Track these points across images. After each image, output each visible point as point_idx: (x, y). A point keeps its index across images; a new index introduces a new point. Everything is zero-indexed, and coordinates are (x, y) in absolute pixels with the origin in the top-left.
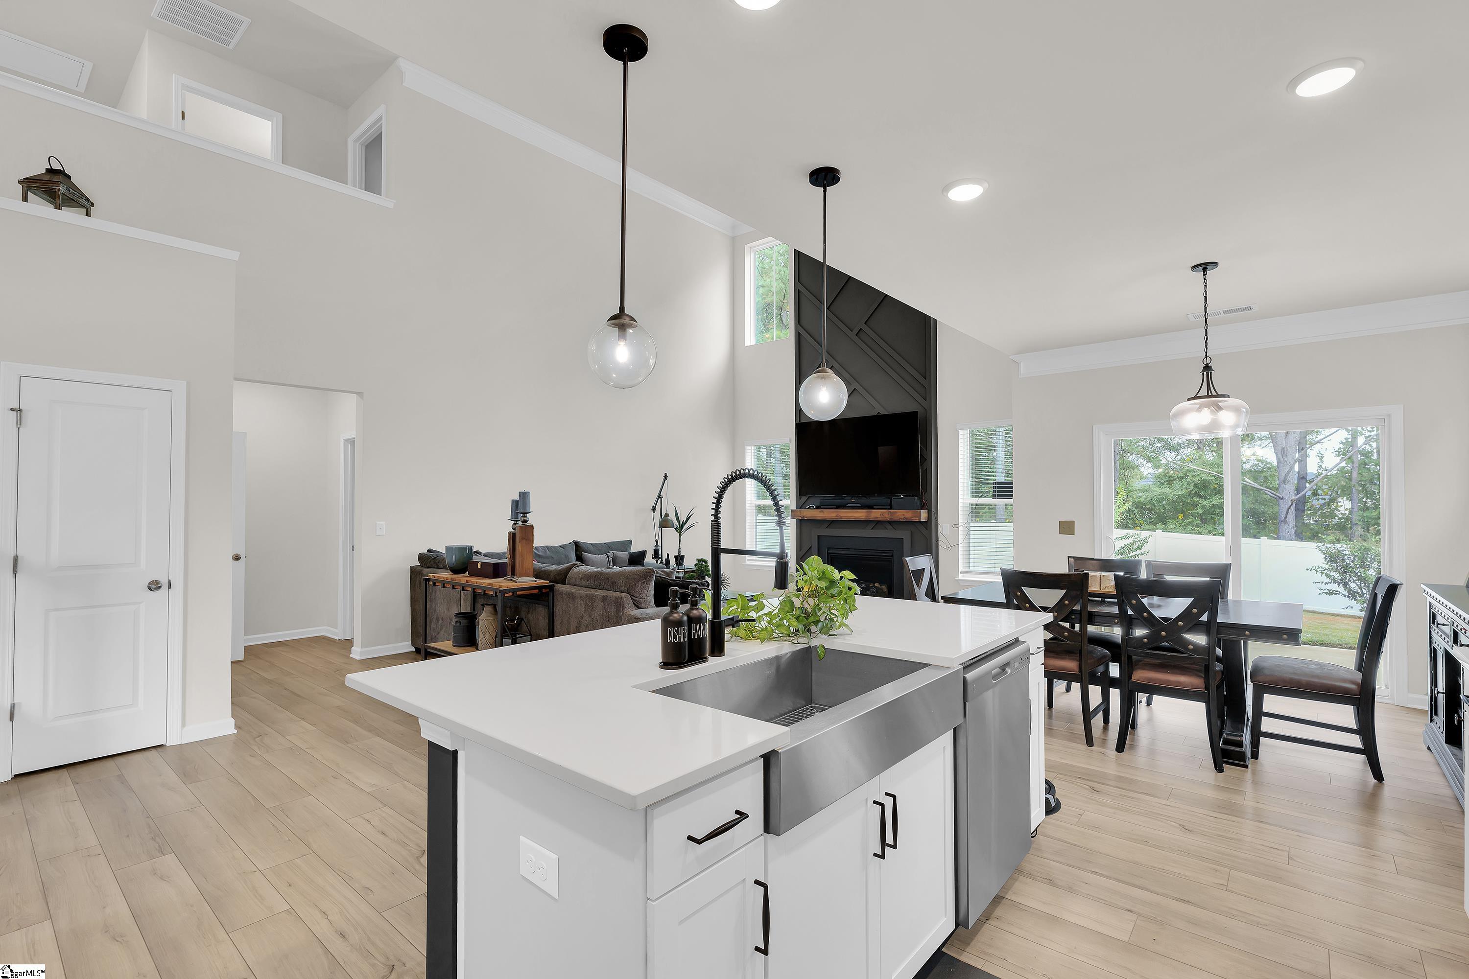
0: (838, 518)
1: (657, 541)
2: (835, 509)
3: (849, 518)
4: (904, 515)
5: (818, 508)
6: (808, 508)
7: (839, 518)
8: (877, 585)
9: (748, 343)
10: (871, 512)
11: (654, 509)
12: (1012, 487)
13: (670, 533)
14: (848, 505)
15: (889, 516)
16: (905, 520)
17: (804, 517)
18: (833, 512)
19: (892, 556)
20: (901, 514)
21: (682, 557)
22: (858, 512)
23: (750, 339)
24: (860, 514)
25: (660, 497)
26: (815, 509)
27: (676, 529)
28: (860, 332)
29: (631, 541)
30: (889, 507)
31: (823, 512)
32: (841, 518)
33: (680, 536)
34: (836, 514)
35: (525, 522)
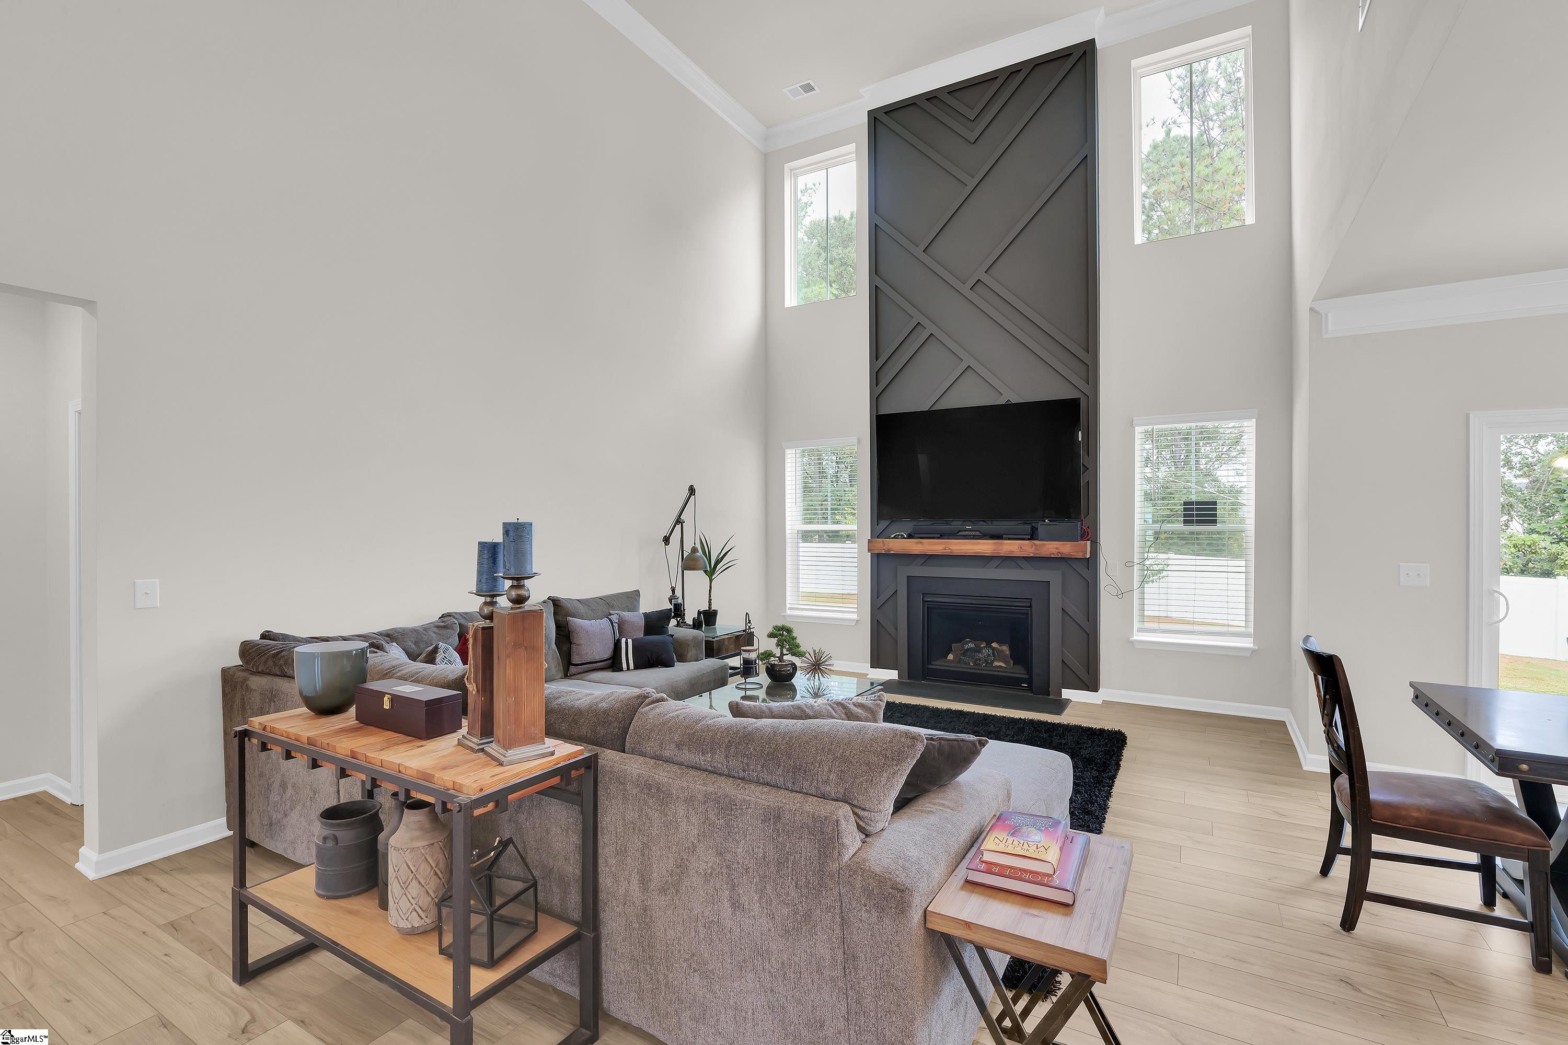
0: (947, 552)
1: (673, 590)
2: (938, 538)
3: (964, 553)
4: (1057, 548)
5: (910, 536)
6: (894, 537)
7: (949, 552)
8: (994, 645)
9: (788, 304)
10: (1001, 543)
11: (666, 540)
12: (1215, 509)
13: (696, 578)
14: (960, 534)
15: (1032, 550)
16: (1060, 556)
17: (889, 550)
18: (938, 544)
19: (1030, 607)
20: (1051, 548)
21: (715, 613)
22: (979, 543)
23: (791, 299)
24: (985, 547)
25: (679, 521)
26: (905, 538)
27: (705, 572)
28: (978, 285)
29: (638, 591)
30: (1029, 537)
31: (921, 543)
32: (952, 552)
33: (711, 581)
34: (945, 546)
35: (519, 601)
